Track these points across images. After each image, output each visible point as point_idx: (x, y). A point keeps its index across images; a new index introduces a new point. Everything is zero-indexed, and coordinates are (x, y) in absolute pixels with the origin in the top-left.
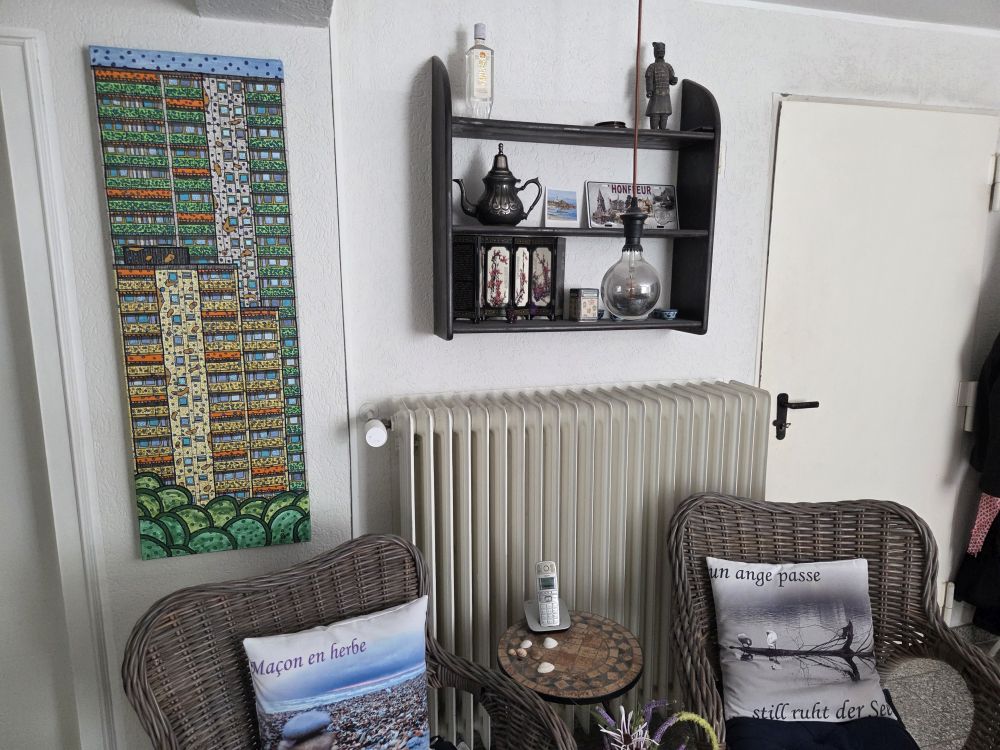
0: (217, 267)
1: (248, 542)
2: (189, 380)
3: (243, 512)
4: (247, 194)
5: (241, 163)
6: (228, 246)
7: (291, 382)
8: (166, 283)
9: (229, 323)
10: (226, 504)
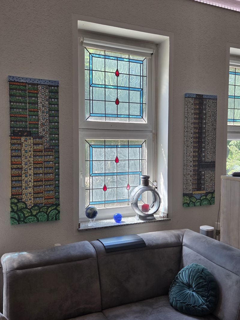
0: (38, 137)
1: (42, 220)
2: (28, 169)
3: (41, 210)
4: (48, 116)
5: (46, 108)
6: (42, 131)
7: (57, 170)
8: (24, 141)
9: (40, 153)
10: (36, 208)
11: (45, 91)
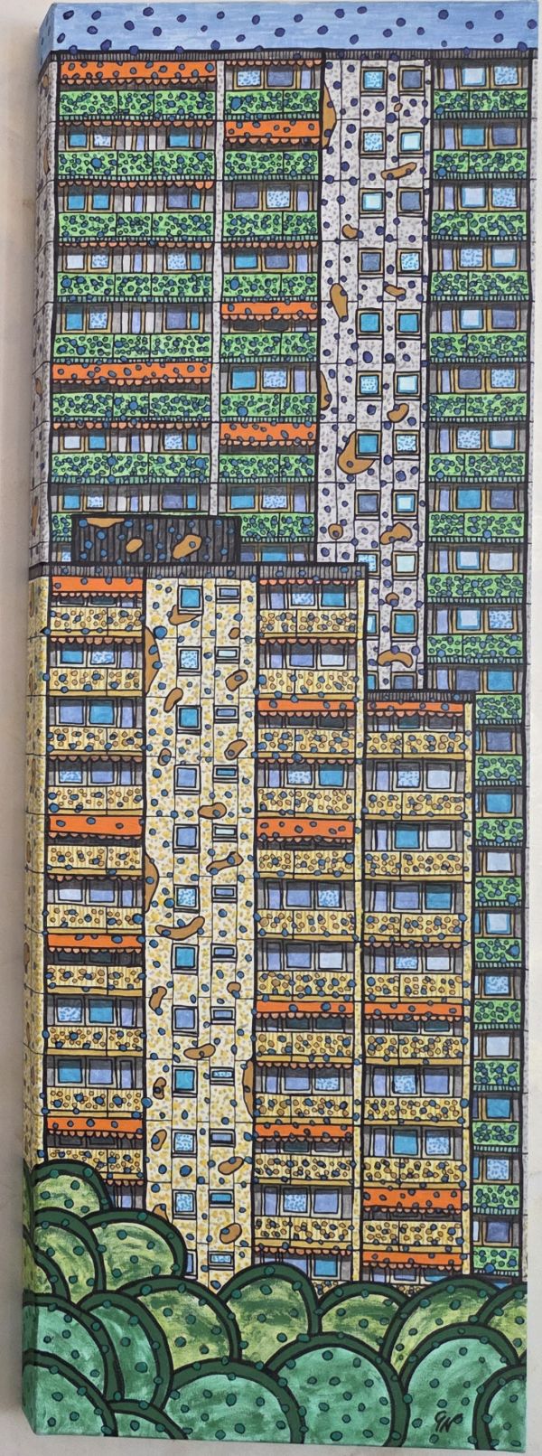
0: (312, 571)
1: (339, 1425)
2: (206, 896)
3: (328, 1325)
4: (414, 365)
5: (403, 281)
6: (347, 513)
7: (498, 922)
8: (170, 615)
9: (328, 734)
10: (281, 1291)
11: (391, 118)
